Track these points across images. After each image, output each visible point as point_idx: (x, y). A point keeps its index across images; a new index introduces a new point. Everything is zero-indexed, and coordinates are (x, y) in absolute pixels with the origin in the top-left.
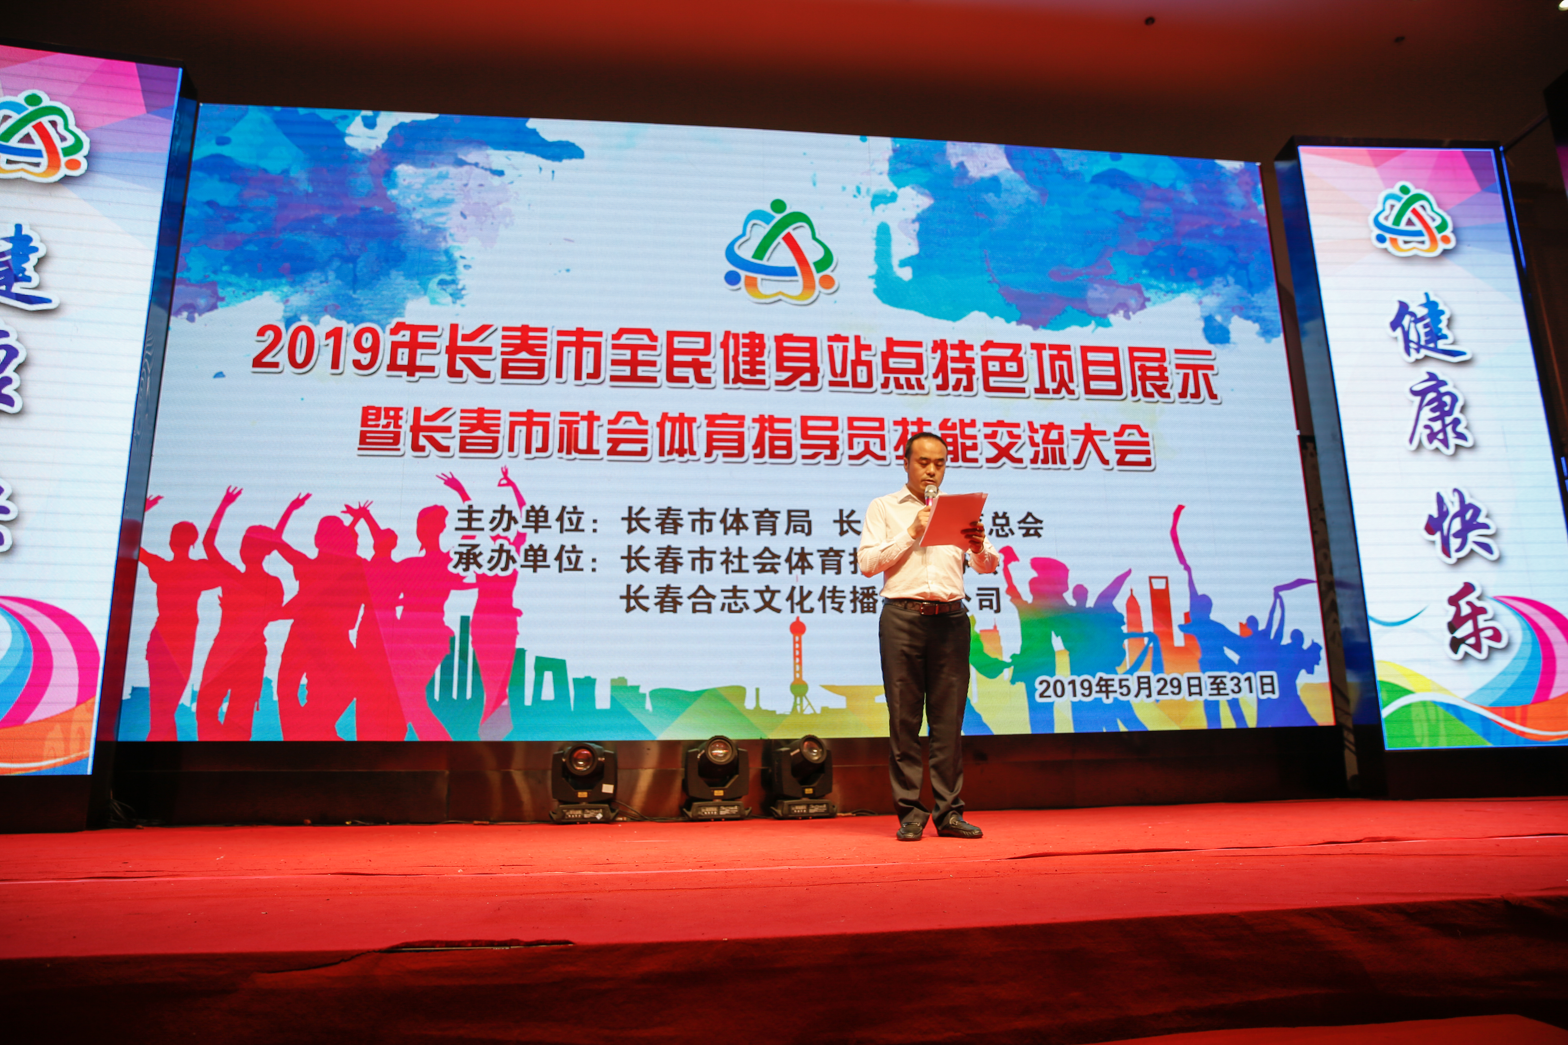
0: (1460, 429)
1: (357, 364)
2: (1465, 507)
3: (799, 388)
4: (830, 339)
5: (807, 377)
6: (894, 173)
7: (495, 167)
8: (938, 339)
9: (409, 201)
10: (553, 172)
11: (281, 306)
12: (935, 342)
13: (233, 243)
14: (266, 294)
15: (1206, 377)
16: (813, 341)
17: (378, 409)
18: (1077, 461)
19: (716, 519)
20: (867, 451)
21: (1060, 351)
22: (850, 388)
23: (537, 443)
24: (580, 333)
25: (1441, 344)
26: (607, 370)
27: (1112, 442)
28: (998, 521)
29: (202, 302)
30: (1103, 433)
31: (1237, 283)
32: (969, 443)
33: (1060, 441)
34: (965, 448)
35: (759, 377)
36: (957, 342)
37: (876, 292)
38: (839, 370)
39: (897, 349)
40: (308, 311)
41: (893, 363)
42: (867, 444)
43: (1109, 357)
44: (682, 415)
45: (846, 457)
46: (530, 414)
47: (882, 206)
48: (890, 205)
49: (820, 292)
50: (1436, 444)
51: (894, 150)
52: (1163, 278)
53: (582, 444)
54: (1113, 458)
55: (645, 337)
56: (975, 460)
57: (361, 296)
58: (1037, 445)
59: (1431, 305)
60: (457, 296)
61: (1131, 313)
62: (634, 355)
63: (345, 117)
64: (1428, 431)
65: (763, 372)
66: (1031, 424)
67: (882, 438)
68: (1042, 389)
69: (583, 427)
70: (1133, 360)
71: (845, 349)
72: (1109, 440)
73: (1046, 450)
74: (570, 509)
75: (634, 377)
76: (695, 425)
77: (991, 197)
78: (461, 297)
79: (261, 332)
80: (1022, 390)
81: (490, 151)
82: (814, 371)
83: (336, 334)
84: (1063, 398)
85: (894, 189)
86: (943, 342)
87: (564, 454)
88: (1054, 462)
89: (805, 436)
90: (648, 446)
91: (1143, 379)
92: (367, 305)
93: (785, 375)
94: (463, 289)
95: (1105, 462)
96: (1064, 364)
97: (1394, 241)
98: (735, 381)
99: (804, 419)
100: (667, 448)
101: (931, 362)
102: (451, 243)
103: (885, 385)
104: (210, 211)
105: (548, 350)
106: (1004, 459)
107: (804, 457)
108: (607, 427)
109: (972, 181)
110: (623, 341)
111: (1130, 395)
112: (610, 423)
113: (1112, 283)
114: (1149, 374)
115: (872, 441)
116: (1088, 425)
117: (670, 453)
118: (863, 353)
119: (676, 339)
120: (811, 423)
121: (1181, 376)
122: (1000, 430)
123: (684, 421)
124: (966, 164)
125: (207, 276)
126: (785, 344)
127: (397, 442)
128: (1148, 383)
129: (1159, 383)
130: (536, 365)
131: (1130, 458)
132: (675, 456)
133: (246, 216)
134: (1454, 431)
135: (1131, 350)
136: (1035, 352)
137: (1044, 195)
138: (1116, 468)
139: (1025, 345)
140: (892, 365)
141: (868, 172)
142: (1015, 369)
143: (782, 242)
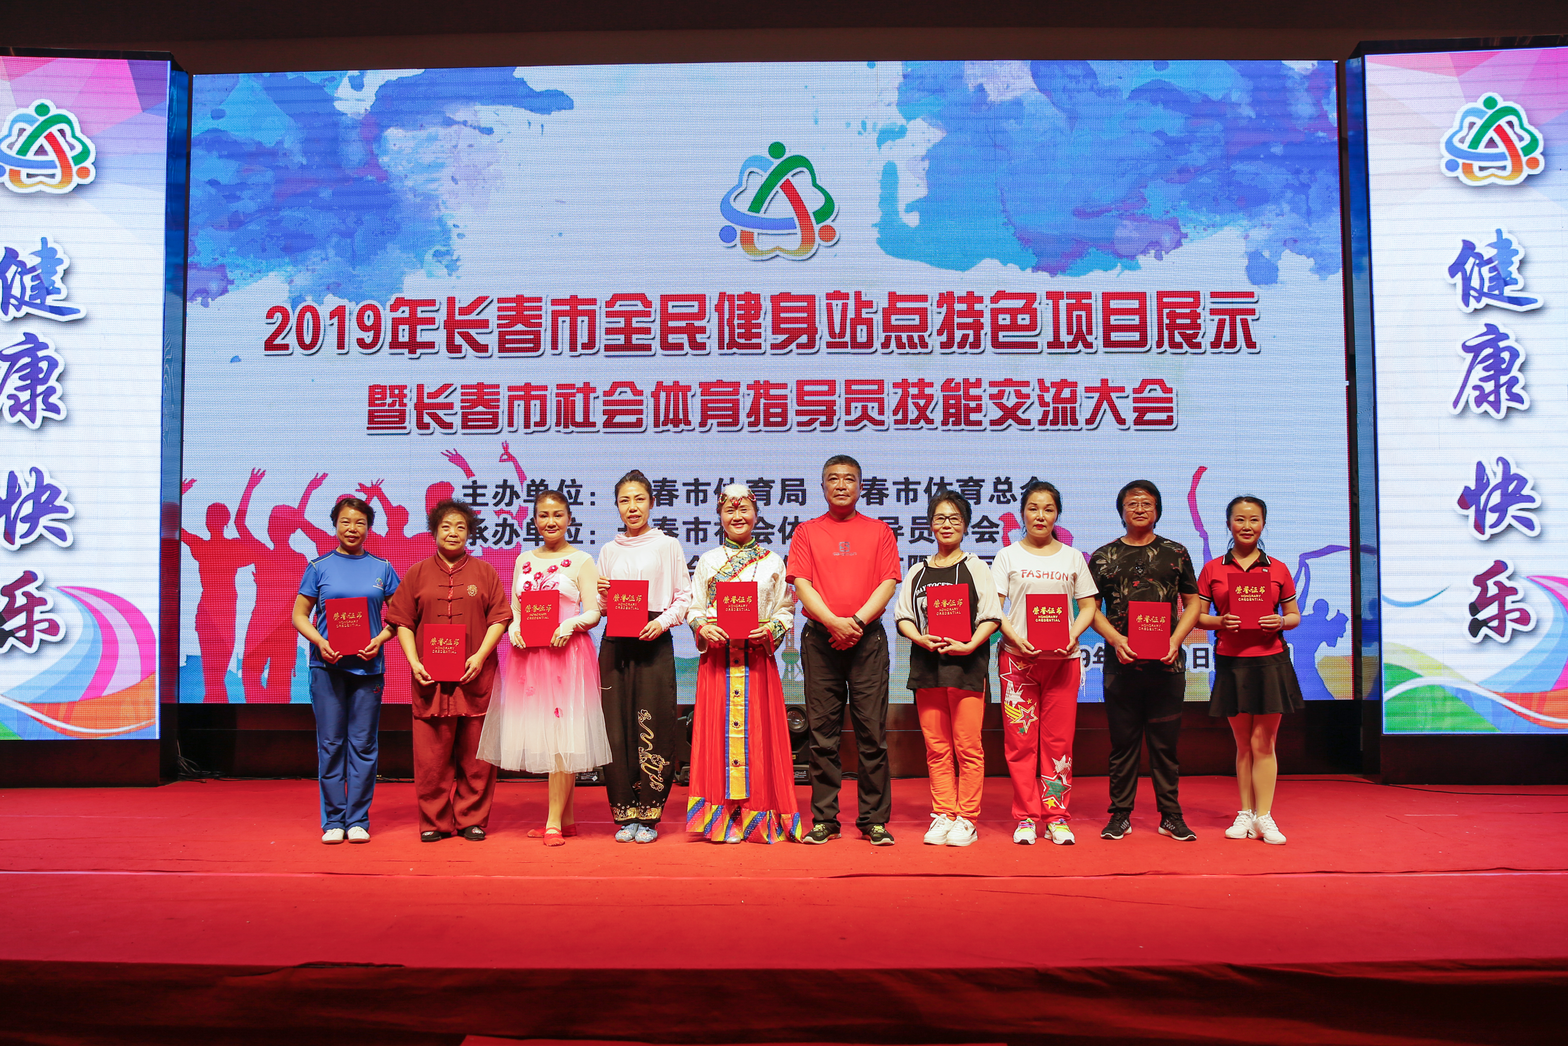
0: (1516, 389)
1: (361, 343)
2: (1508, 477)
3: (796, 351)
4: (829, 296)
5: (804, 339)
6: (903, 103)
7: (484, 123)
8: (944, 291)
9: (400, 168)
10: (542, 126)
11: (286, 287)
12: (941, 295)
13: (236, 222)
14: (272, 274)
15: (1245, 323)
16: (811, 299)
17: (384, 388)
18: (1089, 421)
19: (710, 490)
20: (865, 416)
21: (1080, 299)
22: (849, 350)
23: (535, 417)
24: (574, 300)
25: (1508, 291)
26: (602, 339)
27: (1131, 399)
28: (1000, 487)
29: (214, 286)
30: (1122, 389)
31: (1292, 210)
32: (973, 404)
33: (1073, 399)
34: (969, 410)
35: (754, 341)
36: (965, 294)
37: (880, 242)
38: (837, 330)
39: (900, 305)
40: (311, 291)
41: (894, 320)
42: (865, 408)
43: (1135, 304)
44: (676, 383)
45: (842, 423)
46: (528, 387)
47: (889, 143)
48: (899, 141)
49: (819, 245)
50: (1485, 406)
51: (905, 76)
52: (1205, 209)
53: (579, 418)
54: (1130, 416)
55: (639, 303)
56: (979, 423)
57: (360, 272)
58: (1048, 405)
59: (1502, 244)
60: (452, 267)
61: (1163, 253)
62: (628, 322)
63: (333, 79)
64: (1477, 393)
65: (758, 335)
66: (1041, 382)
67: (881, 402)
68: (1056, 343)
69: (579, 399)
70: (1161, 306)
71: (845, 307)
72: (1127, 397)
73: (1056, 410)
74: (568, 482)
75: (628, 346)
76: (689, 394)
77: (1011, 125)
78: (457, 269)
79: (270, 315)
80: (1034, 345)
81: (478, 107)
82: (812, 332)
83: (339, 313)
84: (1080, 351)
85: (904, 122)
86: (951, 294)
87: (561, 428)
88: (1065, 423)
89: (800, 402)
90: (644, 417)
91: (1172, 327)
92: (367, 281)
93: (782, 338)
94: (458, 260)
95: (1121, 421)
96: (1083, 314)
97: (1468, 169)
98: (730, 347)
99: (800, 384)
100: (662, 418)
101: (936, 319)
102: (443, 211)
103: (886, 344)
104: (213, 191)
105: (543, 321)
106: (1010, 421)
107: (800, 424)
108: (602, 398)
109: (991, 105)
110: (617, 308)
111: (1154, 346)
112: (606, 394)
113: (1144, 218)
114: (1178, 321)
115: (870, 405)
116: (1104, 382)
117: (665, 423)
118: (864, 311)
119: (670, 304)
120: (807, 388)
121: (1216, 323)
122: (1007, 389)
123: (678, 390)
124: (985, 86)
125: (216, 259)
126: (782, 304)
127: (403, 420)
128: (1176, 332)
129: (1188, 332)
130: (532, 337)
131: (1149, 416)
132: (670, 426)
133: (246, 194)
134: (1509, 392)
135: (1161, 295)
136: (1050, 302)
137: (1073, 117)
138: (1133, 427)
139: (1041, 294)
140: (894, 323)
141: (875, 104)
142: (1027, 322)
143: (780, 191)
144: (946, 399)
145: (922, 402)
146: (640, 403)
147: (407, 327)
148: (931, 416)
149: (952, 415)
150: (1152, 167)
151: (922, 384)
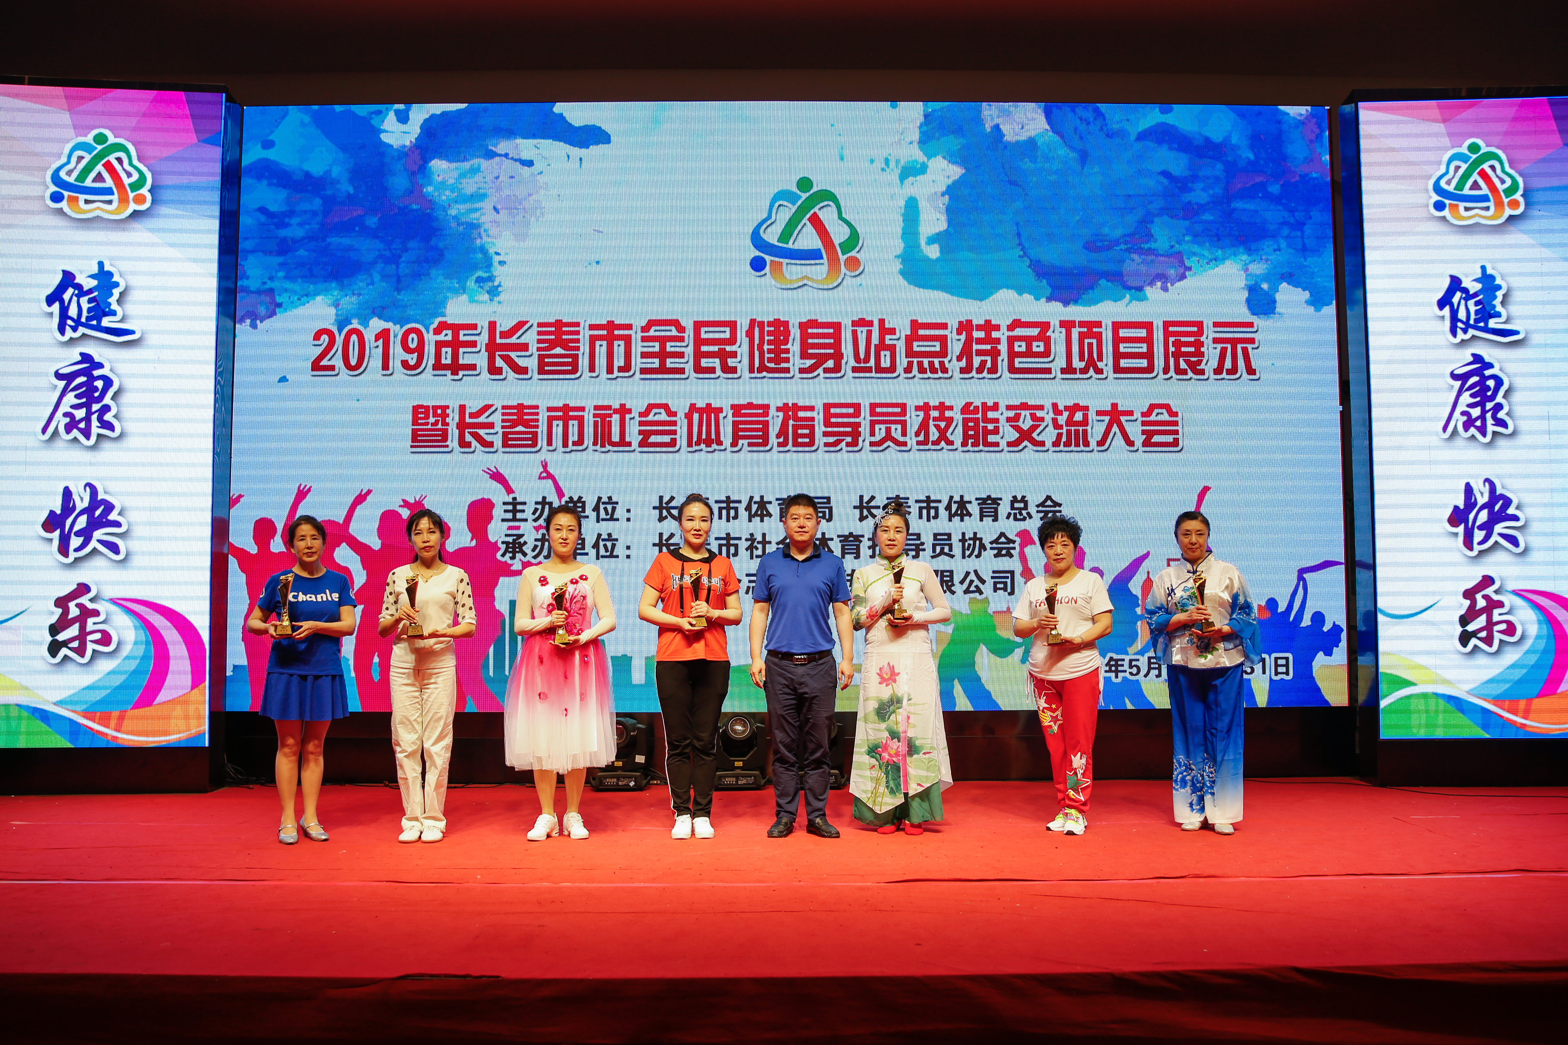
0: (1501, 415)
1: (405, 364)
2: (1494, 497)
3: (822, 375)
4: (855, 323)
5: (830, 364)
6: (925, 140)
7: (525, 156)
8: (963, 319)
9: (444, 198)
10: (581, 159)
11: (333, 311)
12: (960, 323)
13: (284, 248)
14: (319, 298)
15: (1245, 351)
16: (837, 326)
17: (427, 408)
18: (1101, 443)
19: (742, 508)
20: (889, 437)
21: (1091, 328)
22: (873, 374)
23: (573, 437)
24: (611, 326)
25: (1493, 323)
26: (637, 362)
27: (1139, 422)
28: (1016, 505)
29: (262, 309)
30: (1131, 413)
31: (1289, 246)
32: (991, 427)
33: (1085, 422)
34: (987, 432)
35: (783, 365)
36: (982, 323)
37: (902, 273)
38: (862, 356)
39: (921, 332)
40: (358, 314)
41: (917, 346)
42: (888, 430)
43: (1143, 333)
44: (709, 405)
45: (867, 443)
46: (566, 408)
47: (911, 179)
48: (920, 178)
49: (845, 275)
50: (1473, 431)
51: (926, 116)
52: (1207, 244)
53: (616, 438)
54: (1139, 439)
55: (673, 328)
56: (997, 444)
57: (403, 297)
58: (1061, 427)
59: (1487, 279)
60: (494, 292)
61: (1169, 285)
62: (663, 347)
63: (379, 112)
64: (1465, 418)
65: (787, 360)
66: (1055, 405)
67: (904, 424)
68: (1068, 369)
69: (616, 418)
70: (1167, 334)
71: (869, 333)
72: (1136, 420)
73: (1069, 432)
74: (605, 499)
75: (663, 369)
76: (721, 416)
77: (1026, 164)
78: (498, 294)
79: (317, 336)
80: (1048, 371)
81: (519, 141)
82: (838, 357)
83: (384, 335)
84: (1091, 377)
85: (926, 159)
86: (969, 322)
87: (598, 447)
88: (1077, 445)
89: (827, 423)
90: (678, 437)
91: (1177, 355)
92: (411, 305)
93: (809, 363)
94: (499, 286)
95: (1130, 443)
96: (1094, 341)
97: (1454, 208)
98: (760, 371)
99: (827, 407)
100: (695, 439)
101: (956, 346)
102: (485, 239)
103: (908, 370)
104: (263, 218)
105: (581, 345)
106: (1026, 443)
107: (827, 445)
108: (638, 419)
109: (1007, 146)
110: (652, 333)
111: (1161, 373)
112: (641, 415)
113: (1151, 252)
114: (1183, 349)
115: (893, 427)
116: (1114, 406)
117: (698, 443)
118: (888, 337)
119: (703, 330)
120: (833, 411)
121: (1218, 351)
122: (1023, 413)
123: (711, 411)
124: (1001, 127)
125: (264, 283)
126: (810, 331)
127: (445, 439)
128: (1181, 359)
129: (1193, 359)
130: (570, 360)
131: (1156, 439)
132: (703, 446)
133: (295, 221)
134: (1494, 417)
135: (1167, 324)
136: (1064, 330)
137: (1084, 157)
138: (1142, 449)
139: (1055, 323)
140: (916, 349)
141: (899, 143)
142: (1042, 349)
143: (808, 223)
144: (965, 421)
145: (943, 424)
146: (674, 423)
147: (449, 350)
148: (951, 438)
149: (971, 437)
150: (1158, 204)
151: (942, 407)
